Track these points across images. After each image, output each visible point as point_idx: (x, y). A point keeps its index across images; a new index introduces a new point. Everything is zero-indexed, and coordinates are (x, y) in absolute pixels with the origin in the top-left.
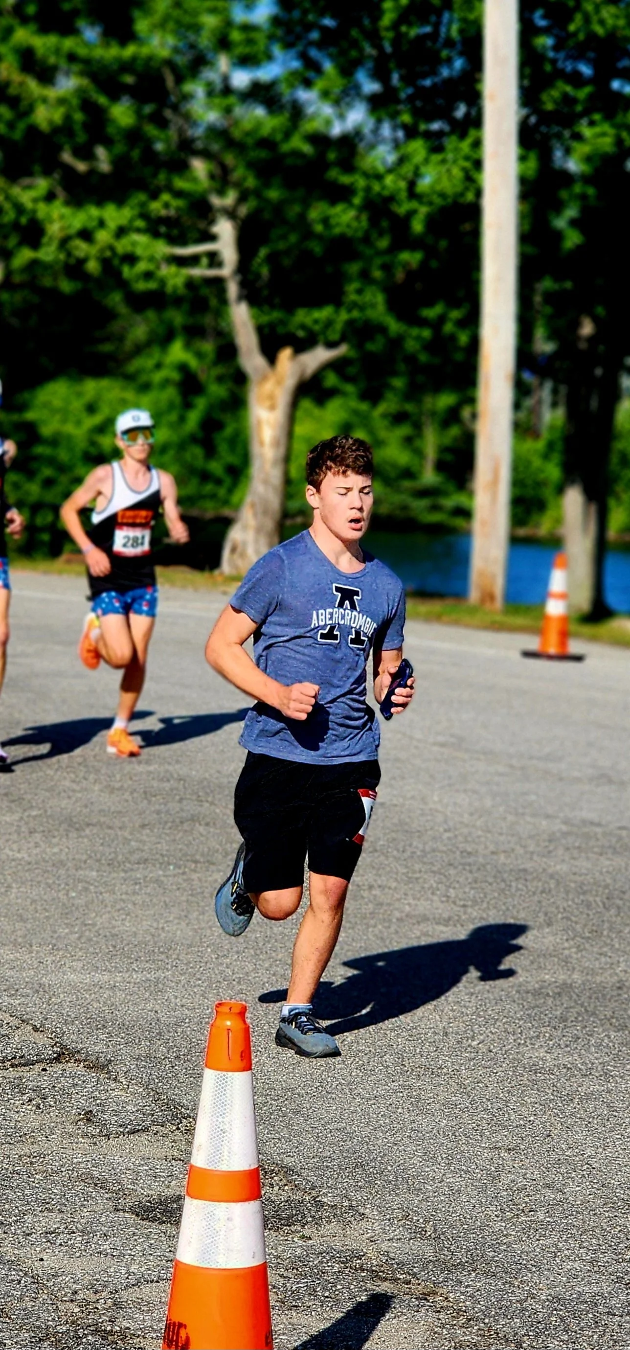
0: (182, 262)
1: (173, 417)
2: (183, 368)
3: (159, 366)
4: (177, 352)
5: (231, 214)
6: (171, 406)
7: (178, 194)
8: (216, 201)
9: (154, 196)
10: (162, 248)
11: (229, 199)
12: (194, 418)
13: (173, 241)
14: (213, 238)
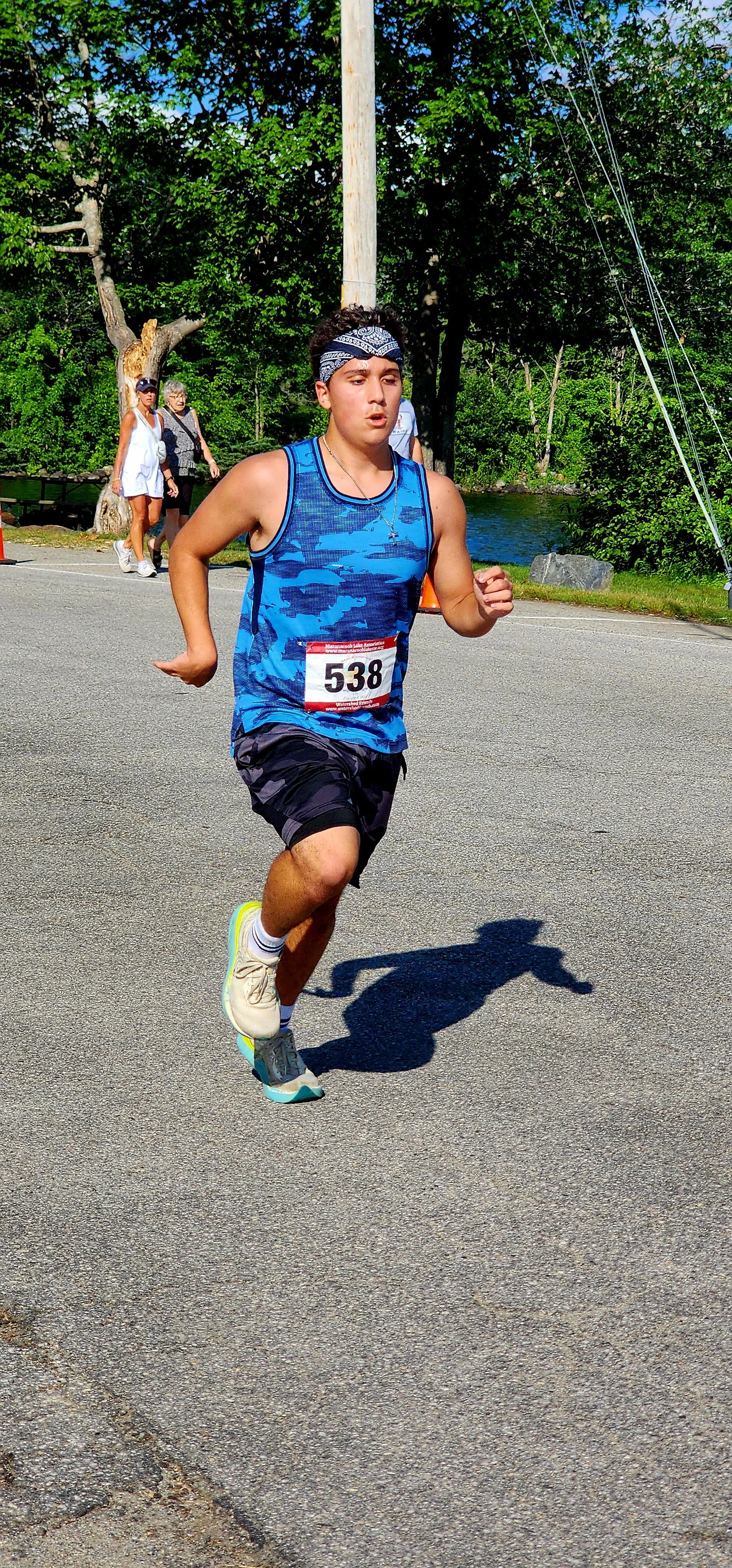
0: (49, 239)
1: (37, 392)
2: (45, 349)
3: (23, 349)
4: (39, 335)
5: (94, 193)
6: (35, 382)
7: (44, 175)
8: (80, 181)
9: (21, 178)
10: (30, 226)
11: (92, 181)
12: (55, 393)
13: (39, 221)
14: (79, 217)
